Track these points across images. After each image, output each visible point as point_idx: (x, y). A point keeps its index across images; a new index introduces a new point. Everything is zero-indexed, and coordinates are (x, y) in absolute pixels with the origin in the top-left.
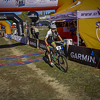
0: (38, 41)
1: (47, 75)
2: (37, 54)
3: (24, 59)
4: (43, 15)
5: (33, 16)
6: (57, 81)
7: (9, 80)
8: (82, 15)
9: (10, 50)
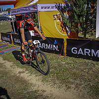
1: (16, 67)
6: (27, 72)
8: (42, 8)
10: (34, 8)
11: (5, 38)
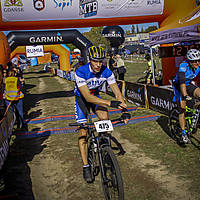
0: (124, 85)
1: (144, 154)
4: (133, 34)
5: (113, 34)
6: (163, 167)
7: (67, 160)
9: (69, 101)
10: (198, 32)
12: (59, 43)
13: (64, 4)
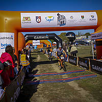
0: (78, 59)
2: (78, 72)
3: (65, 76)
4: (79, 36)
5: (71, 36)
9: (51, 66)
11: (82, 64)
12: (47, 39)
13: (50, 20)
